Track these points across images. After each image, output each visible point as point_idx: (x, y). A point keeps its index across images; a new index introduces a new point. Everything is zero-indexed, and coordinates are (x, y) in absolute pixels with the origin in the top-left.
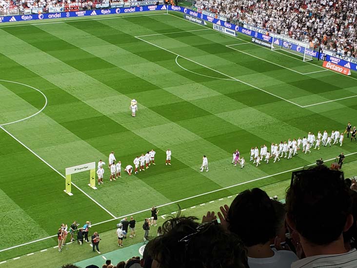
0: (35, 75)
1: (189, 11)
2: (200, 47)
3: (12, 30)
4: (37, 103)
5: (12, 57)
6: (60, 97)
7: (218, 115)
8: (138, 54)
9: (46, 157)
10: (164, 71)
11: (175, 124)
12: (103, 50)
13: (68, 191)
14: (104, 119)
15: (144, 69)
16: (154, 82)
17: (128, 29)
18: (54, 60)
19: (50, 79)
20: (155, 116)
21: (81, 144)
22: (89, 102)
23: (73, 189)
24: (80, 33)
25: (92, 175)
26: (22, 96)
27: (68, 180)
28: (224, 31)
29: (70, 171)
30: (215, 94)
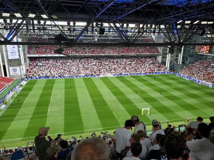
0: (137, 87)
1: (176, 74)
2: (179, 82)
3: (132, 76)
4: (137, 93)
5: (132, 83)
6: (142, 92)
7: (183, 100)
8: (163, 83)
9: (138, 105)
10: (170, 88)
11: (171, 101)
12: (154, 82)
13: (142, 114)
14: (153, 98)
15: (164, 87)
16: (166, 90)
17: (160, 77)
18: (142, 84)
19: (140, 88)
20: (166, 98)
21: (146, 103)
22: (149, 94)
23: (144, 114)
24: (148, 78)
25: (149, 111)
26: (134, 91)
27: (143, 111)
28: (186, 79)
29: (143, 109)
30: (182, 94)
